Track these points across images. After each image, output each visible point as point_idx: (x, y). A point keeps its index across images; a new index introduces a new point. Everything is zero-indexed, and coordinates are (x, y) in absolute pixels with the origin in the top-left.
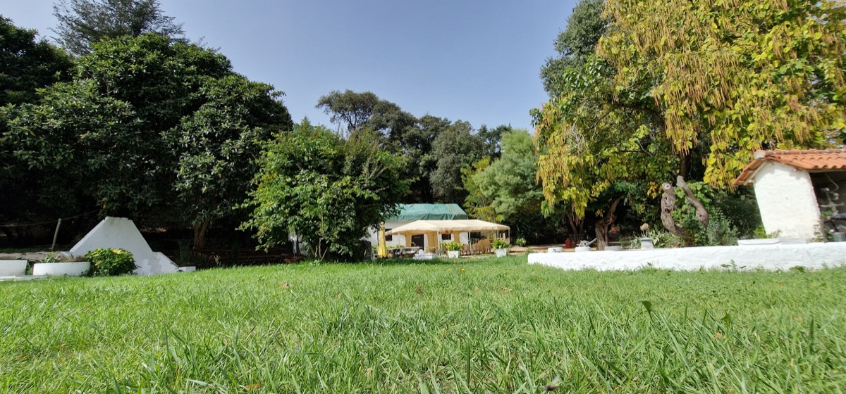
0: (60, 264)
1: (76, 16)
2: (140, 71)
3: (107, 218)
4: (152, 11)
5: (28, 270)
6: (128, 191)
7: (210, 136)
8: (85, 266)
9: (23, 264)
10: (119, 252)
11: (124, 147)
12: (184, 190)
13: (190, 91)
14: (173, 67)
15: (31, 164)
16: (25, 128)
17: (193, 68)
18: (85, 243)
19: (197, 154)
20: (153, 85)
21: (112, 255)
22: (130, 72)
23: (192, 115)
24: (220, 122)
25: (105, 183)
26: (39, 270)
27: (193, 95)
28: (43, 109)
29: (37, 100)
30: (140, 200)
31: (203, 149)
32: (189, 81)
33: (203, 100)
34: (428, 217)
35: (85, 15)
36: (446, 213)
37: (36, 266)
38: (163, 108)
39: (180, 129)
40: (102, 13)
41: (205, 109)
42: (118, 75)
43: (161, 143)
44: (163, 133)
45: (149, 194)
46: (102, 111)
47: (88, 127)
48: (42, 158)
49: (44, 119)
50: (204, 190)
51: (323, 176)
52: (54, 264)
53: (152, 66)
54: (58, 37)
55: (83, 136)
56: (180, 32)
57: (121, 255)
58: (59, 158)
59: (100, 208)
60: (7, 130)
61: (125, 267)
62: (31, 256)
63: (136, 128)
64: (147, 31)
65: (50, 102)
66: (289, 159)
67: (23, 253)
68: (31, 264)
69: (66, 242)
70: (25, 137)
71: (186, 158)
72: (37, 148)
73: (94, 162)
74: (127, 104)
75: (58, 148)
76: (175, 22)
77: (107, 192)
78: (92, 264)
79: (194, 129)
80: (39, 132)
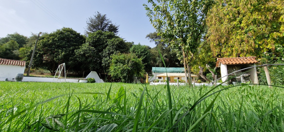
0: (83, 80)
1: (90, 23)
2: (96, 40)
3: (92, 71)
4: (105, 18)
5: (79, 81)
6: (94, 66)
7: (108, 53)
8: (87, 81)
9: (78, 80)
10: (92, 79)
11: (94, 56)
12: (104, 66)
13: (105, 43)
14: (102, 38)
15: (79, 61)
16: (78, 54)
17: (106, 37)
18: (88, 76)
19: (106, 57)
20: (98, 42)
21: (91, 79)
22: (94, 41)
23: (105, 49)
24: (110, 50)
25: (91, 64)
26: (80, 81)
27: (106, 44)
28: (80, 50)
29: (79, 48)
30: (97, 68)
31: (107, 56)
32: (105, 41)
33: (107, 45)
34: (173, 72)
35: (92, 22)
36: (179, 70)
37: (80, 80)
38: (100, 47)
39: (103, 52)
40: (95, 21)
41: (108, 47)
42: (92, 42)
43: (100, 55)
44: (100, 53)
45: (98, 66)
46: (89, 50)
47: (87, 53)
48: (81, 60)
49: (81, 52)
50: (107, 66)
51: (122, 64)
52: (82, 80)
53: (98, 38)
54: (87, 28)
55: (86, 55)
56: (111, 22)
57: (93, 79)
58: (83, 59)
59: (90, 69)
60: (75, 54)
61: (93, 81)
62: (79, 79)
63: (95, 52)
64: (104, 23)
65: (81, 49)
66: (116, 60)
67: (78, 78)
68: (79, 80)
69: (85, 76)
70: (78, 56)
71: (104, 58)
72: (80, 58)
73: (88, 60)
74: (93, 48)
75: (83, 57)
76: (110, 20)
77: (91, 66)
78: (88, 81)
79: (106, 52)
80: (80, 55)
